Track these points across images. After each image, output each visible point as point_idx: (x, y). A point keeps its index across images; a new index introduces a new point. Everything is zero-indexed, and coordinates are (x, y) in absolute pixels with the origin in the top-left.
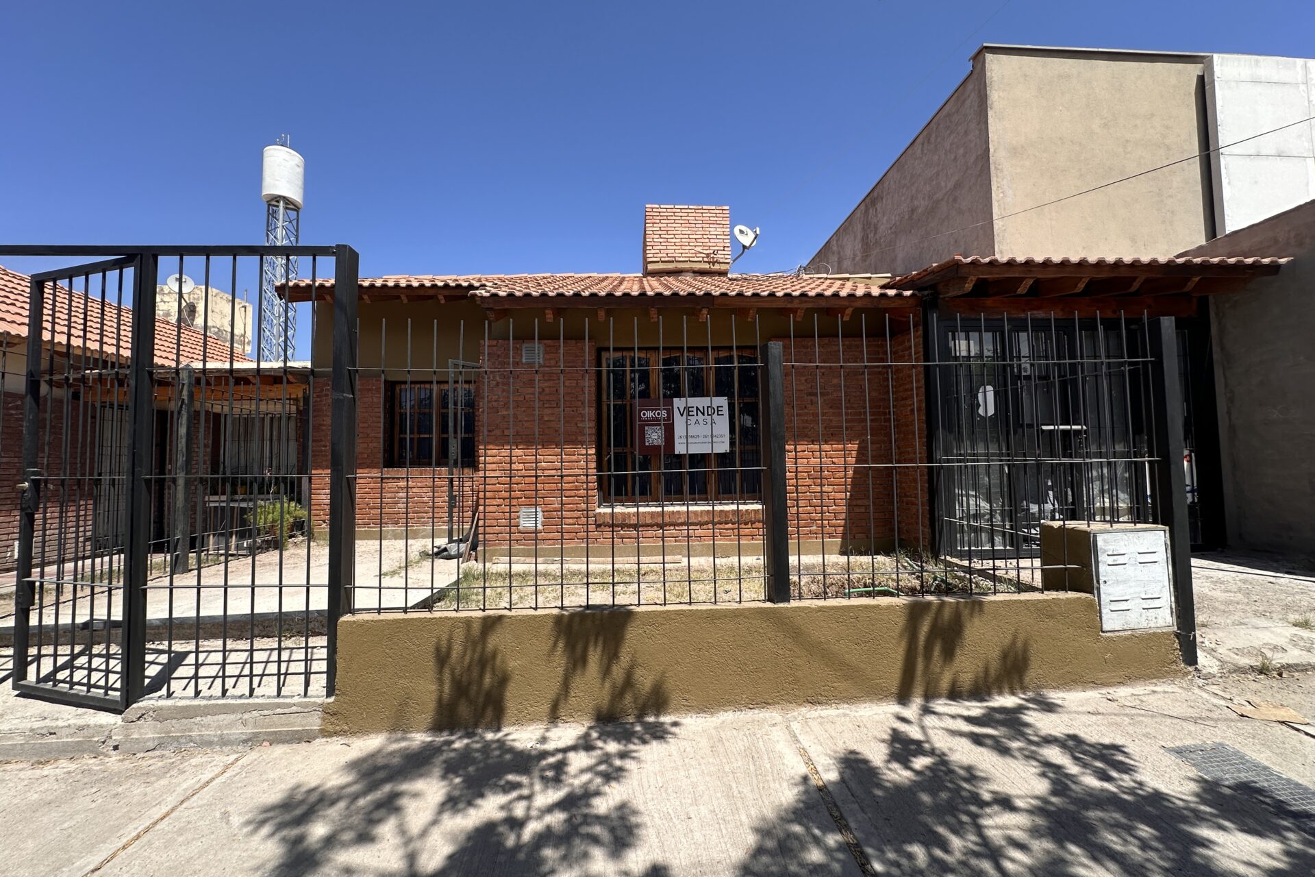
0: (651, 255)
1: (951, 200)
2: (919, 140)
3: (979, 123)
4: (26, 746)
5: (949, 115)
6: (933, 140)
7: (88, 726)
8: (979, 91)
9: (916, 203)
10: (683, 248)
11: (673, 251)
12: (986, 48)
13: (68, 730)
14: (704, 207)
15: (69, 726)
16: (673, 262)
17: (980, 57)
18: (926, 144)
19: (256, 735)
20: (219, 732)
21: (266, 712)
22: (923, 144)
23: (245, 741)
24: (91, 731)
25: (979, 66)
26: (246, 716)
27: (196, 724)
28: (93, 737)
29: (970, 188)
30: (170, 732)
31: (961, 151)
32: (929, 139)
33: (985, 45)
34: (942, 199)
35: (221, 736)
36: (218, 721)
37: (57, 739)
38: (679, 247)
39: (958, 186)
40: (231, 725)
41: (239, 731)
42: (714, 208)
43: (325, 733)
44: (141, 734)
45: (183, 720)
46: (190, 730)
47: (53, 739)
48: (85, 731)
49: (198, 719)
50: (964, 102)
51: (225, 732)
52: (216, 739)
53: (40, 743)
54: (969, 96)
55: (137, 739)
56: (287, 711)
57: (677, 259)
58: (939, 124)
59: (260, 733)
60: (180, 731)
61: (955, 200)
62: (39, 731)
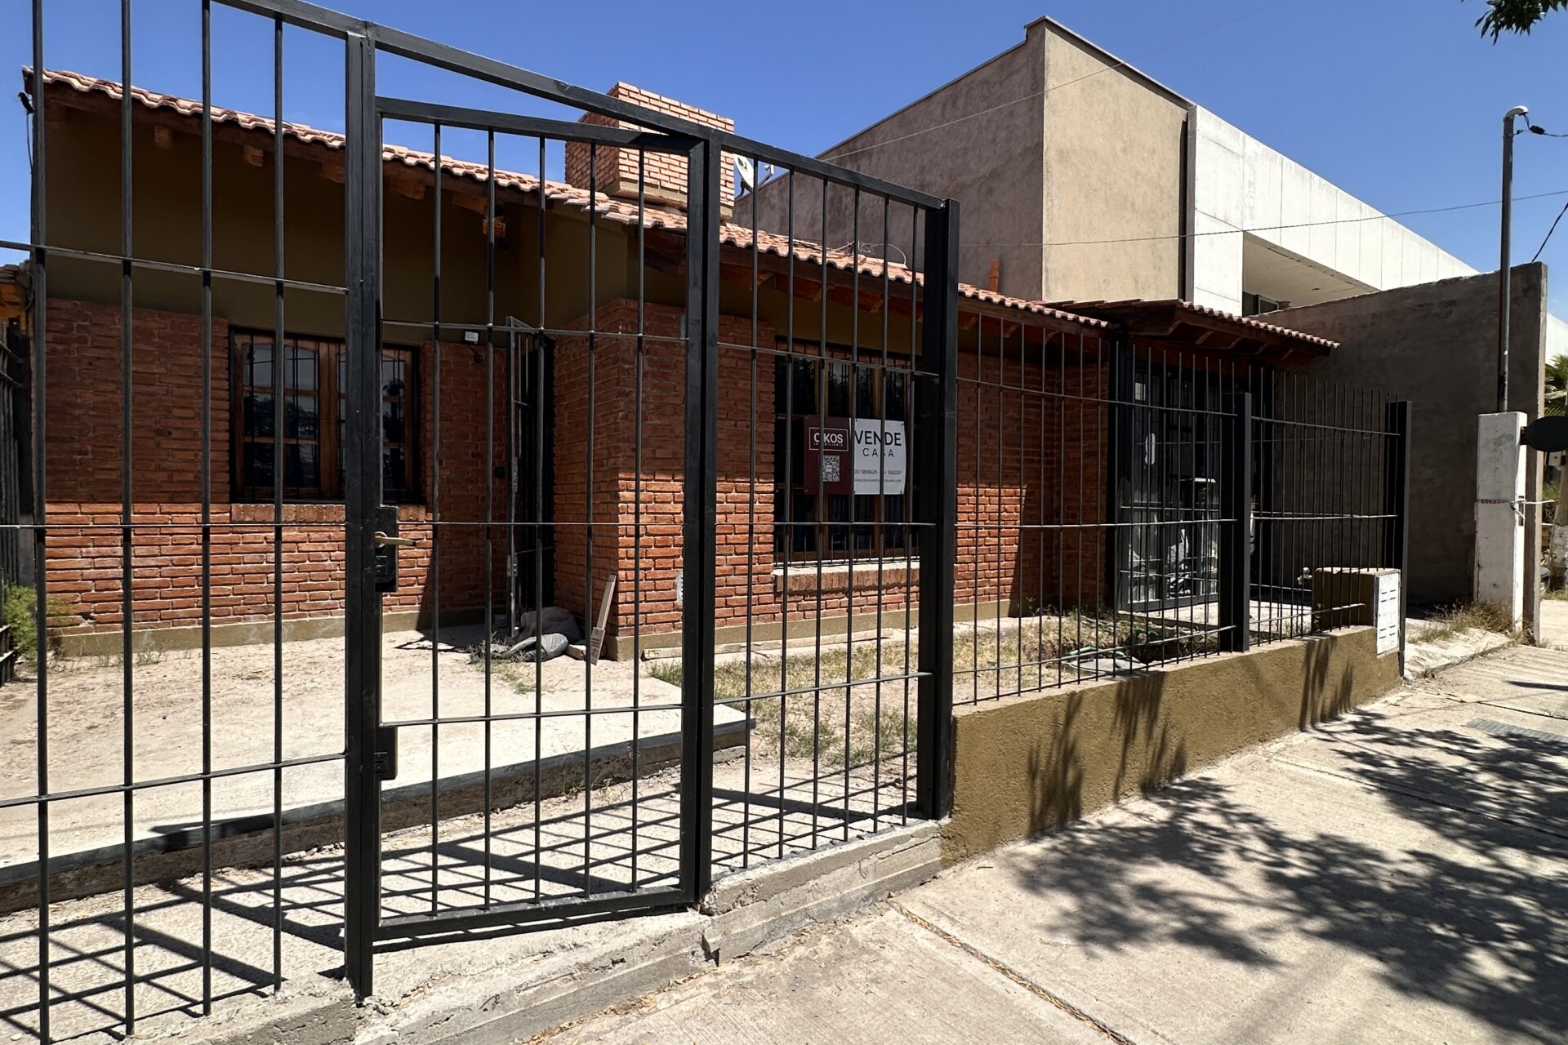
0: (626, 168)
1: (984, 189)
2: (937, 98)
3: (1031, 110)
4: (582, 993)
5: (986, 82)
6: (961, 103)
7: (670, 934)
8: (1034, 70)
9: (929, 178)
10: (672, 168)
11: (657, 170)
12: (1047, 21)
13: (642, 948)
14: (702, 112)
15: (641, 943)
16: (656, 186)
17: (1039, 29)
18: (949, 107)
19: (878, 886)
20: (838, 894)
21: (885, 853)
22: (944, 105)
23: (867, 898)
24: (674, 941)
25: (1035, 39)
26: (865, 864)
27: (809, 891)
28: (680, 948)
29: (1013, 183)
30: (779, 912)
31: (1003, 134)
32: (954, 103)
33: (1047, 17)
34: (970, 185)
35: (842, 900)
36: (835, 879)
37: (628, 967)
38: (666, 166)
39: (995, 175)
40: (849, 882)
41: (860, 887)
42: (714, 116)
43: (946, 864)
44: (744, 926)
45: (794, 890)
46: (805, 901)
47: (621, 969)
48: (667, 942)
49: (812, 882)
50: (1011, 74)
51: (845, 892)
52: (835, 905)
53: (605, 982)
54: (1018, 71)
55: (743, 933)
56: (906, 845)
57: (663, 184)
58: (971, 89)
59: (883, 882)
60: (791, 907)
61: (990, 191)
62: (598, 964)
